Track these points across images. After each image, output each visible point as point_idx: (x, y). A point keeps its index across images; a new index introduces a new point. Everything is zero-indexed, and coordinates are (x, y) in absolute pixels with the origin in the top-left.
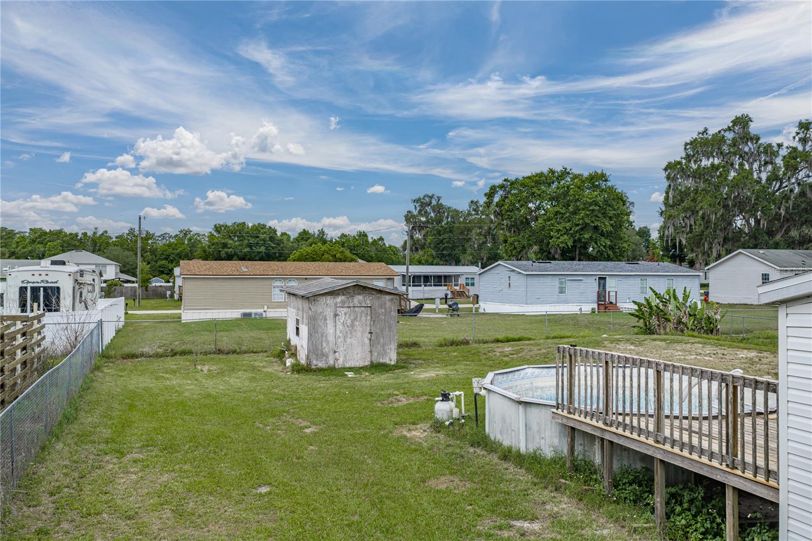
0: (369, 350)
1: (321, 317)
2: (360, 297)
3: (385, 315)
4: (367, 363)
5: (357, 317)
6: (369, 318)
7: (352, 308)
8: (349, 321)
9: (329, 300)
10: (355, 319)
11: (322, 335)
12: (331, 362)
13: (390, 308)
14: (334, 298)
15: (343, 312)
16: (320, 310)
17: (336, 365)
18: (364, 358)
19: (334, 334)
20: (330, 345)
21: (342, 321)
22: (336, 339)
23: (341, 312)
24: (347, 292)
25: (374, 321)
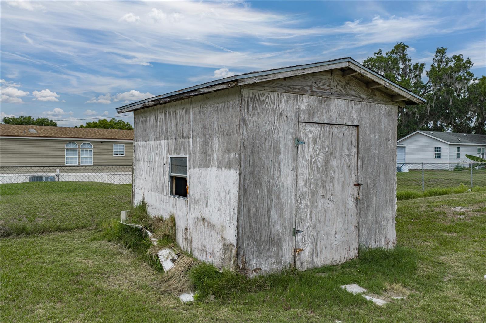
0: (355, 223)
1: (267, 145)
2: (341, 103)
3: (380, 146)
4: (353, 254)
5: (335, 148)
6: (354, 151)
7: (326, 128)
8: (321, 157)
10: (332, 154)
11: (270, 191)
12: (288, 258)
14: (295, 99)
15: (310, 135)
16: (265, 127)
17: (298, 263)
18: (348, 243)
19: (294, 187)
20: (286, 215)
21: (308, 158)
22: (297, 201)
23: (306, 135)
24: (318, 88)
25: (363, 159)
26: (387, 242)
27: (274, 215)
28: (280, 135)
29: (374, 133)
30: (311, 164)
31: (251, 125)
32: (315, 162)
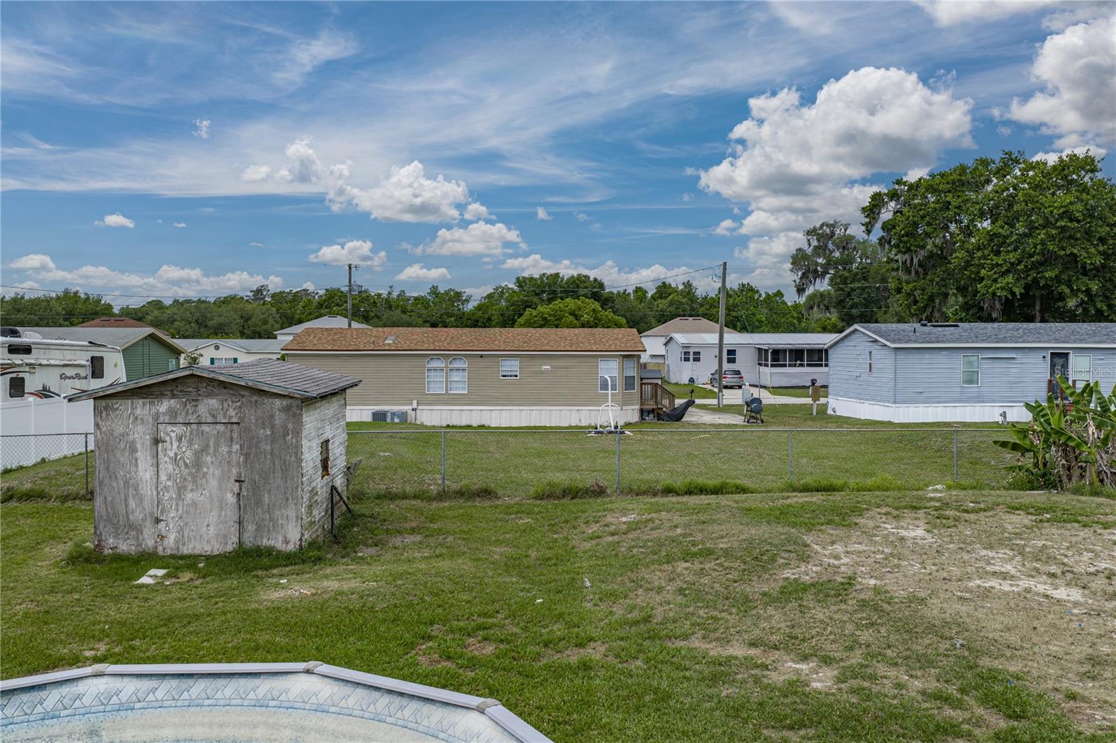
0: (236, 518)
1: (122, 445)
2: (213, 402)
3: (273, 442)
4: (230, 547)
5: (208, 445)
6: (236, 447)
7: (194, 427)
8: (189, 454)
9: (141, 408)
10: (205, 449)
11: (126, 483)
12: (150, 543)
13: (285, 428)
14: (152, 402)
15: (173, 435)
16: (119, 430)
17: (160, 548)
18: (225, 536)
19: (155, 481)
20: (146, 504)
21: (172, 454)
22: (158, 493)
23: (168, 435)
24: (182, 391)
25: (247, 456)
26: (287, 542)
27: (132, 504)
28: (136, 436)
29: (264, 429)
30: (176, 460)
31: (104, 429)
32: (182, 458)
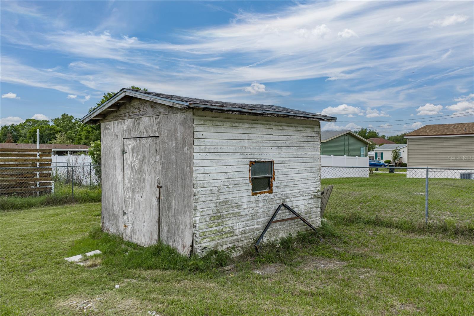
1: (110, 155)
2: (147, 120)
3: (177, 153)
5: (145, 156)
7: (138, 141)
9: (117, 127)
10: (144, 159)
13: (184, 140)
14: (121, 124)
16: (109, 144)
17: (125, 235)
18: (151, 233)
19: (123, 182)
21: (130, 163)
22: (124, 192)
23: (128, 147)
24: (133, 112)
25: (163, 164)
26: (184, 246)
27: (115, 199)
28: (115, 148)
29: (172, 141)
30: (131, 168)
32: (134, 166)
